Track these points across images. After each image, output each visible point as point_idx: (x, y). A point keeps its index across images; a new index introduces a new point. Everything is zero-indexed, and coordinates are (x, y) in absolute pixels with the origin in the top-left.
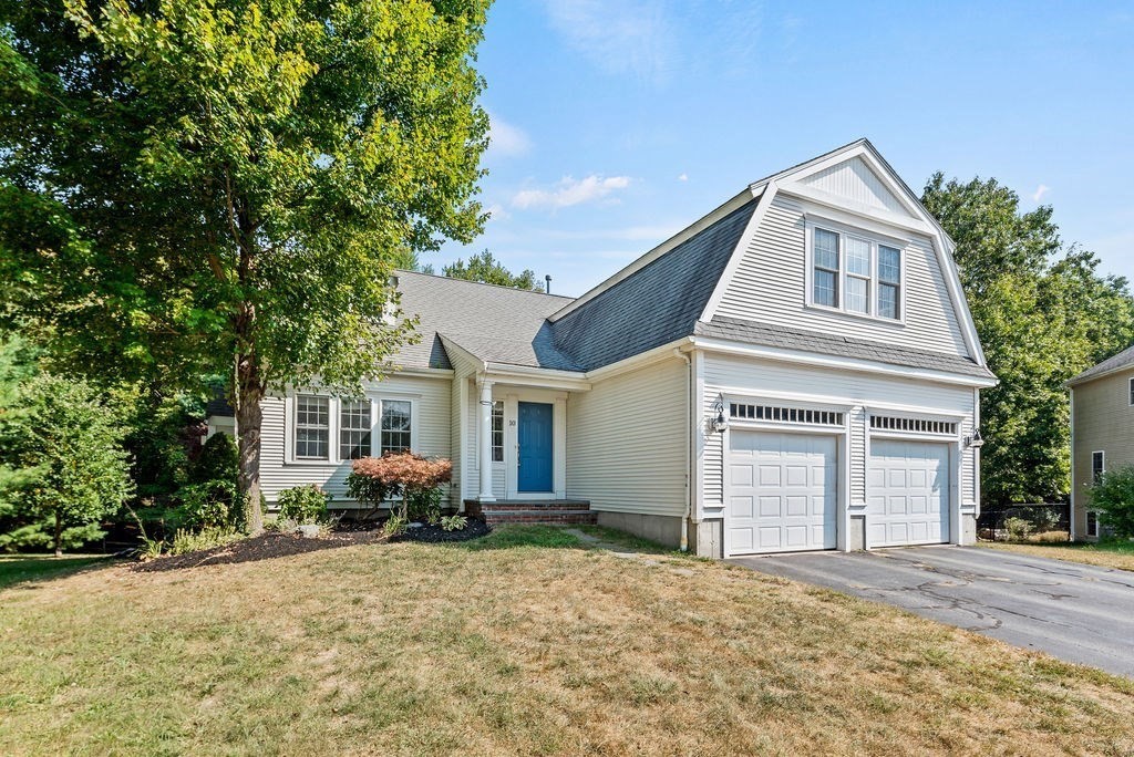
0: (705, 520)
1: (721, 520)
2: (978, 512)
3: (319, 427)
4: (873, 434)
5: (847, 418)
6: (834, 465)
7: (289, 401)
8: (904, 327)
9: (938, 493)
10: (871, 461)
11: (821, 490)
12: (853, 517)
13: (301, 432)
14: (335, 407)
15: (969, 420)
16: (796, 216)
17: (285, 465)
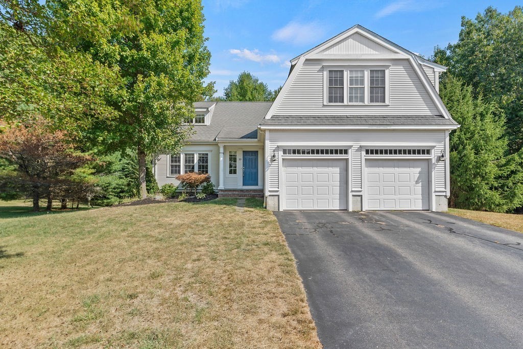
0: (270, 196)
1: (278, 196)
2: (448, 194)
3: (178, 164)
4: (366, 157)
5: (350, 151)
6: (345, 172)
7: (168, 156)
8: (389, 106)
9: (420, 184)
10: (366, 170)
11: (338, 183)
12: (353, 196)
13: (172, 166)
14: (182, 157)
15: (440, 147)
16: (319, 67)
17: (167, 177)
